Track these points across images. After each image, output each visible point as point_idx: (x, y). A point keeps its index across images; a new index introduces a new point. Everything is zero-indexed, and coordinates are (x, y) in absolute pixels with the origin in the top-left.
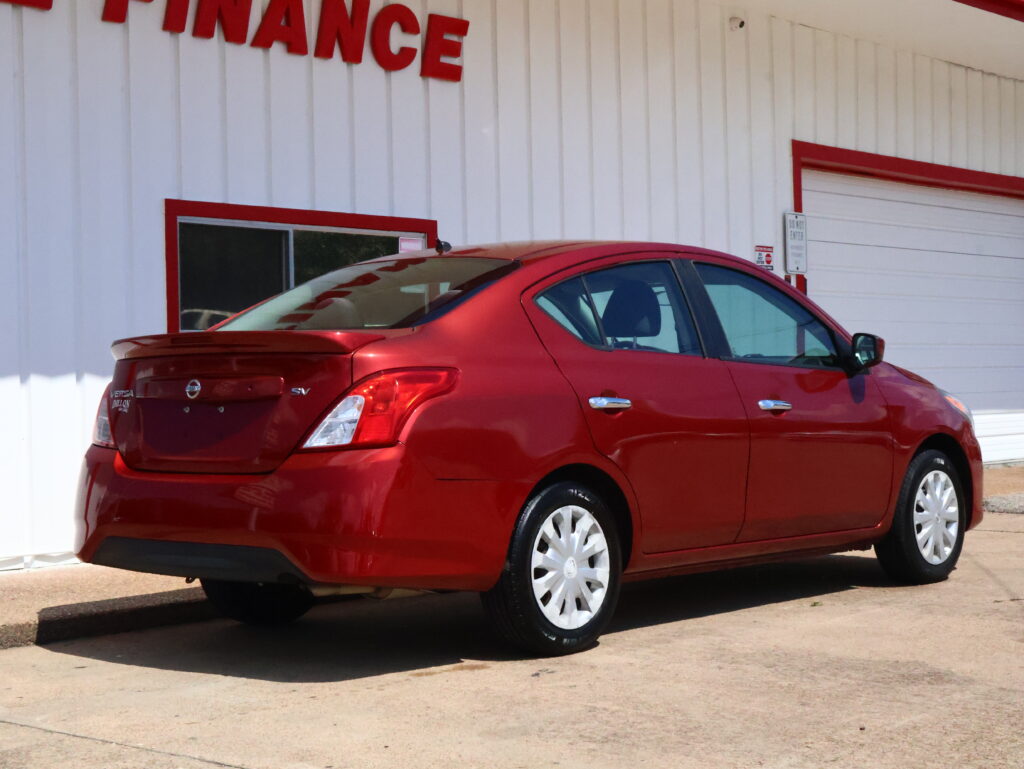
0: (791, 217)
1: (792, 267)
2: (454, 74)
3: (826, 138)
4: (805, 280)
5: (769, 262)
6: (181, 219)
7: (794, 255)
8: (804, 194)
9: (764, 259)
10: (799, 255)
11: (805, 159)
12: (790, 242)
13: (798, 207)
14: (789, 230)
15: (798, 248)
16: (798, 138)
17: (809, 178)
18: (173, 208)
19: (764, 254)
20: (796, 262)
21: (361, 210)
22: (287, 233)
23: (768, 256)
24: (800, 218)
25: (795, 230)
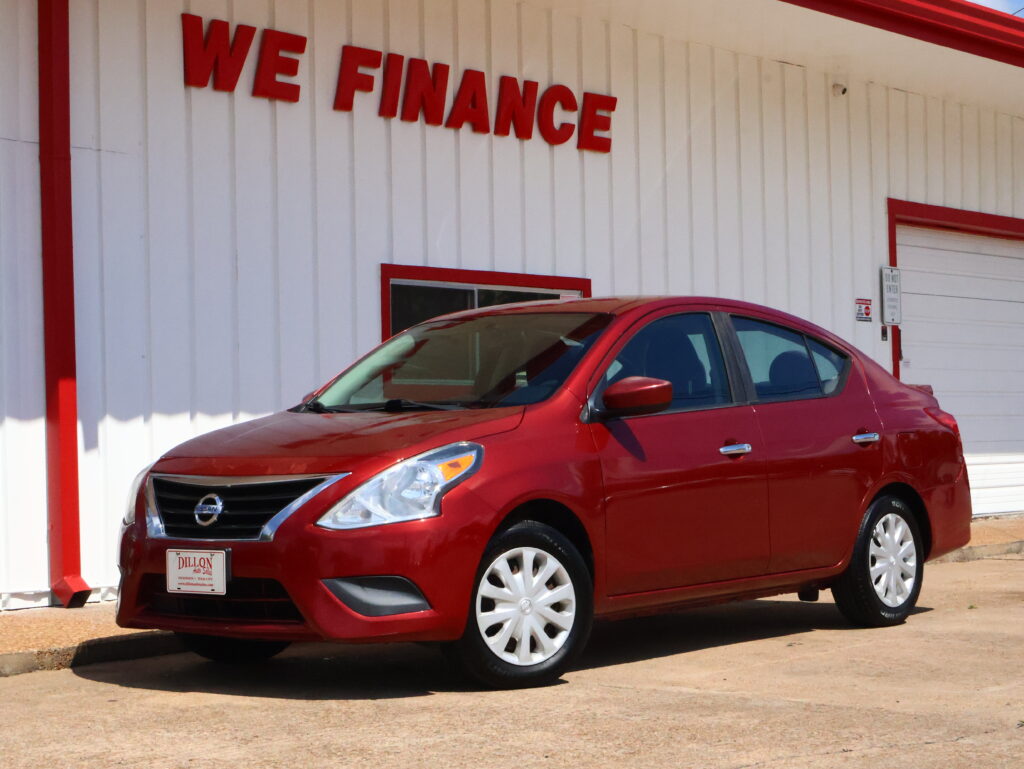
0: (886, 272)
1: (888, 318)
2: (604, 146)
3: (918, 196)
4: (900, 331)
5: (867, 314)
6: (393, 281)
7: (890, 307)
8: (899, 249)
9: (863, 311)
10: (894, 307)
11: (898, 216)
12: (887, 295)
13: (893, 262)
14: (885, 283)
15: (892, 300)
16: (893, 196)
17: (904, 234)
18: (388, 271)
19: (864, 307)
20: (892, 314)
21: (530, 271)
22: (472, 292)
23: (867, 308)
24: (895, 272)
25: (891, 283)
